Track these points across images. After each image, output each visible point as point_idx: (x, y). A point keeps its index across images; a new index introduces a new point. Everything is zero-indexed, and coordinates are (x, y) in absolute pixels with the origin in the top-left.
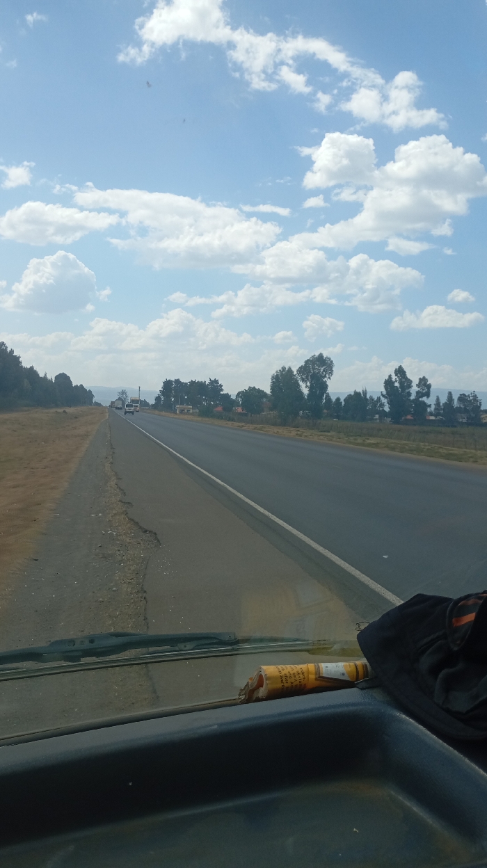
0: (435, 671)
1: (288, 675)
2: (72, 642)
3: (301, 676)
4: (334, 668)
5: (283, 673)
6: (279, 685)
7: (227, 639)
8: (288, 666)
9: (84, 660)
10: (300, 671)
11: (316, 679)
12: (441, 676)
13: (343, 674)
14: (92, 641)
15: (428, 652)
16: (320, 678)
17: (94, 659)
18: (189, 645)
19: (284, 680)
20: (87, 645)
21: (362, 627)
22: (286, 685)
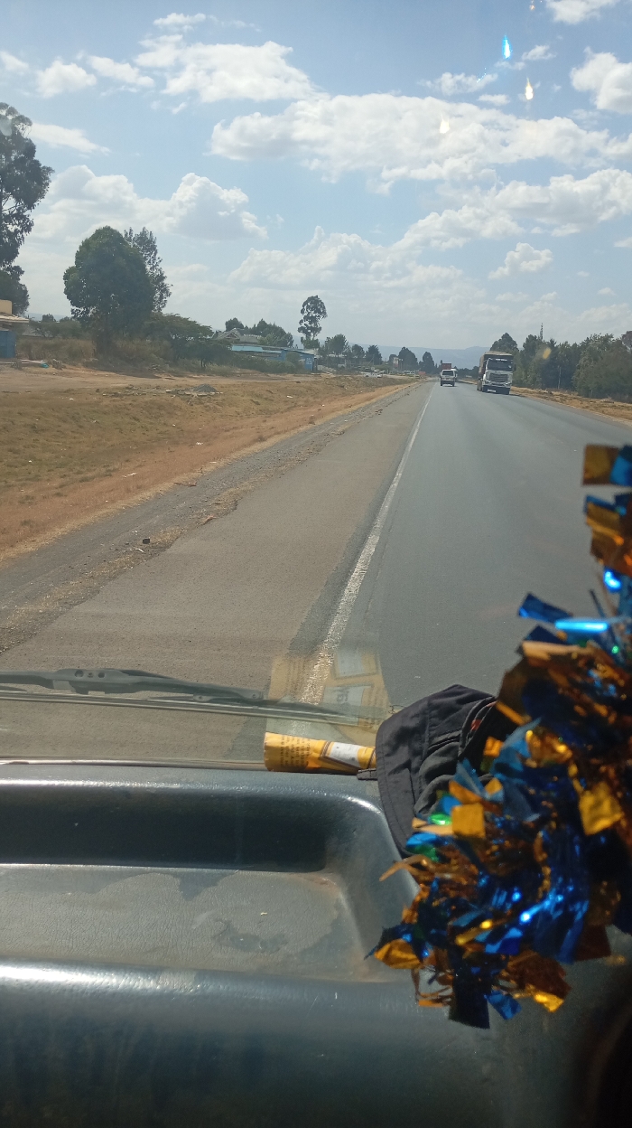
0: (431, 775)
1: (290, 748)
2: (79, 672)
3: (305, 752)
4: (344, 750)
5: (285, 745)
6: (278, 758)
7: (250, 697)
8: (296, 738)
9: (91, 694)
10: (306, 746)
11: (319, 759)
12: (433, 782)
13: (353, 759)
14: (101, 675)
15: (436, 752)
16: (325, 758)
17: (101, 694)
18: (205, 698)
19: (285, 751)
20: (95, 679)
21: (396, 711)
22: (285, 759)
